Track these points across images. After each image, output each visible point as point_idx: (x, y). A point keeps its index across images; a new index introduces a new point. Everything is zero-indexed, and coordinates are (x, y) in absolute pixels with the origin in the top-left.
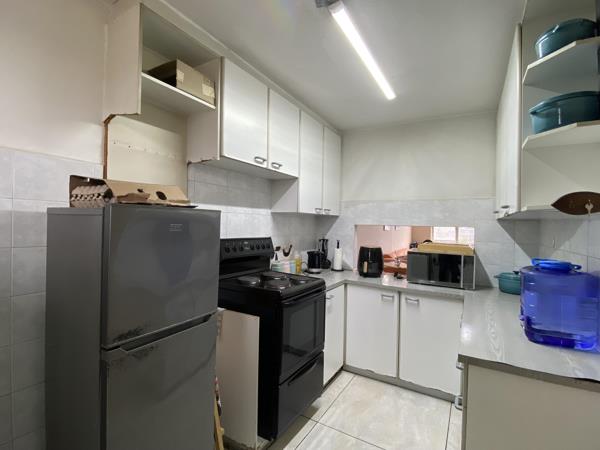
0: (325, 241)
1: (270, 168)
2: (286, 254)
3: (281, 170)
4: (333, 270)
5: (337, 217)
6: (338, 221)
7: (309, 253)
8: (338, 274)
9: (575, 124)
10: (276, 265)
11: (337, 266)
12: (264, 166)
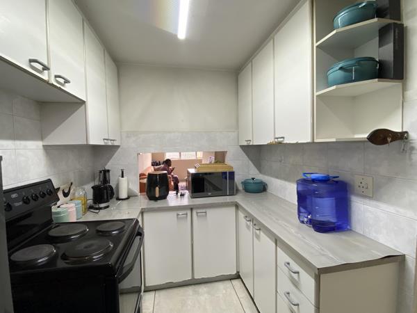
0: (106, 172)
1: (53, 81)
2: (66, 195)
3: (67, 88)
4: (118, 199)
5: (118, 147)
6: (119, 150)
7: (92, 187)
8: (125, 202)
9: (377, 80)
10: (58, 213)
11: (123, 195)
12: (45, 76)
